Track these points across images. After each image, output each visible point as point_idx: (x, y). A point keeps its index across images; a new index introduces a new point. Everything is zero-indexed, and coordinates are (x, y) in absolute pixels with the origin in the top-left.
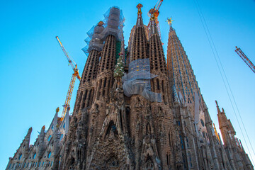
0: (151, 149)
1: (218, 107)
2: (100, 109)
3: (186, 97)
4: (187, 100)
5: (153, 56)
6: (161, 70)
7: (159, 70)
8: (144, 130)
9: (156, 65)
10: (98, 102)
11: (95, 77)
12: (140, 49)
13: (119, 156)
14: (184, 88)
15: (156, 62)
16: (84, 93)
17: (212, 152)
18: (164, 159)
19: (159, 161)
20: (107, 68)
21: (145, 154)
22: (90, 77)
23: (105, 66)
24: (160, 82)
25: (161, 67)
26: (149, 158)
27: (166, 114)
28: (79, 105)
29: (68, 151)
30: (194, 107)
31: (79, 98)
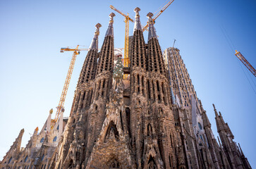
0: (153, 150)
1: (215, 110)
2: (99, 109)
3: (183, 100)
4: (183, 103)
5: (152, 58)
6: (161, 72)
7: (159, 71)
8: (146, 131)
9: (156, 67)
10: (97, 102)
11: (93, 78)
12: (139, 51)
13: (120, 157)
14: (181, 91)
15: (155, 64)
16: (82, 94)
17: (213, 156)
18: (167, 160)
19: (162, 163)
20: (106, 69)
21: (148, 155)
22: (88, 77)
23: (104, 67)
24: (160, 84)
25: (161, 69)
26: (151, 159)
27: (167, 115)
28: (77, 106)
29: (66, 152)
30: (191, 110)
31: (77, 99)
